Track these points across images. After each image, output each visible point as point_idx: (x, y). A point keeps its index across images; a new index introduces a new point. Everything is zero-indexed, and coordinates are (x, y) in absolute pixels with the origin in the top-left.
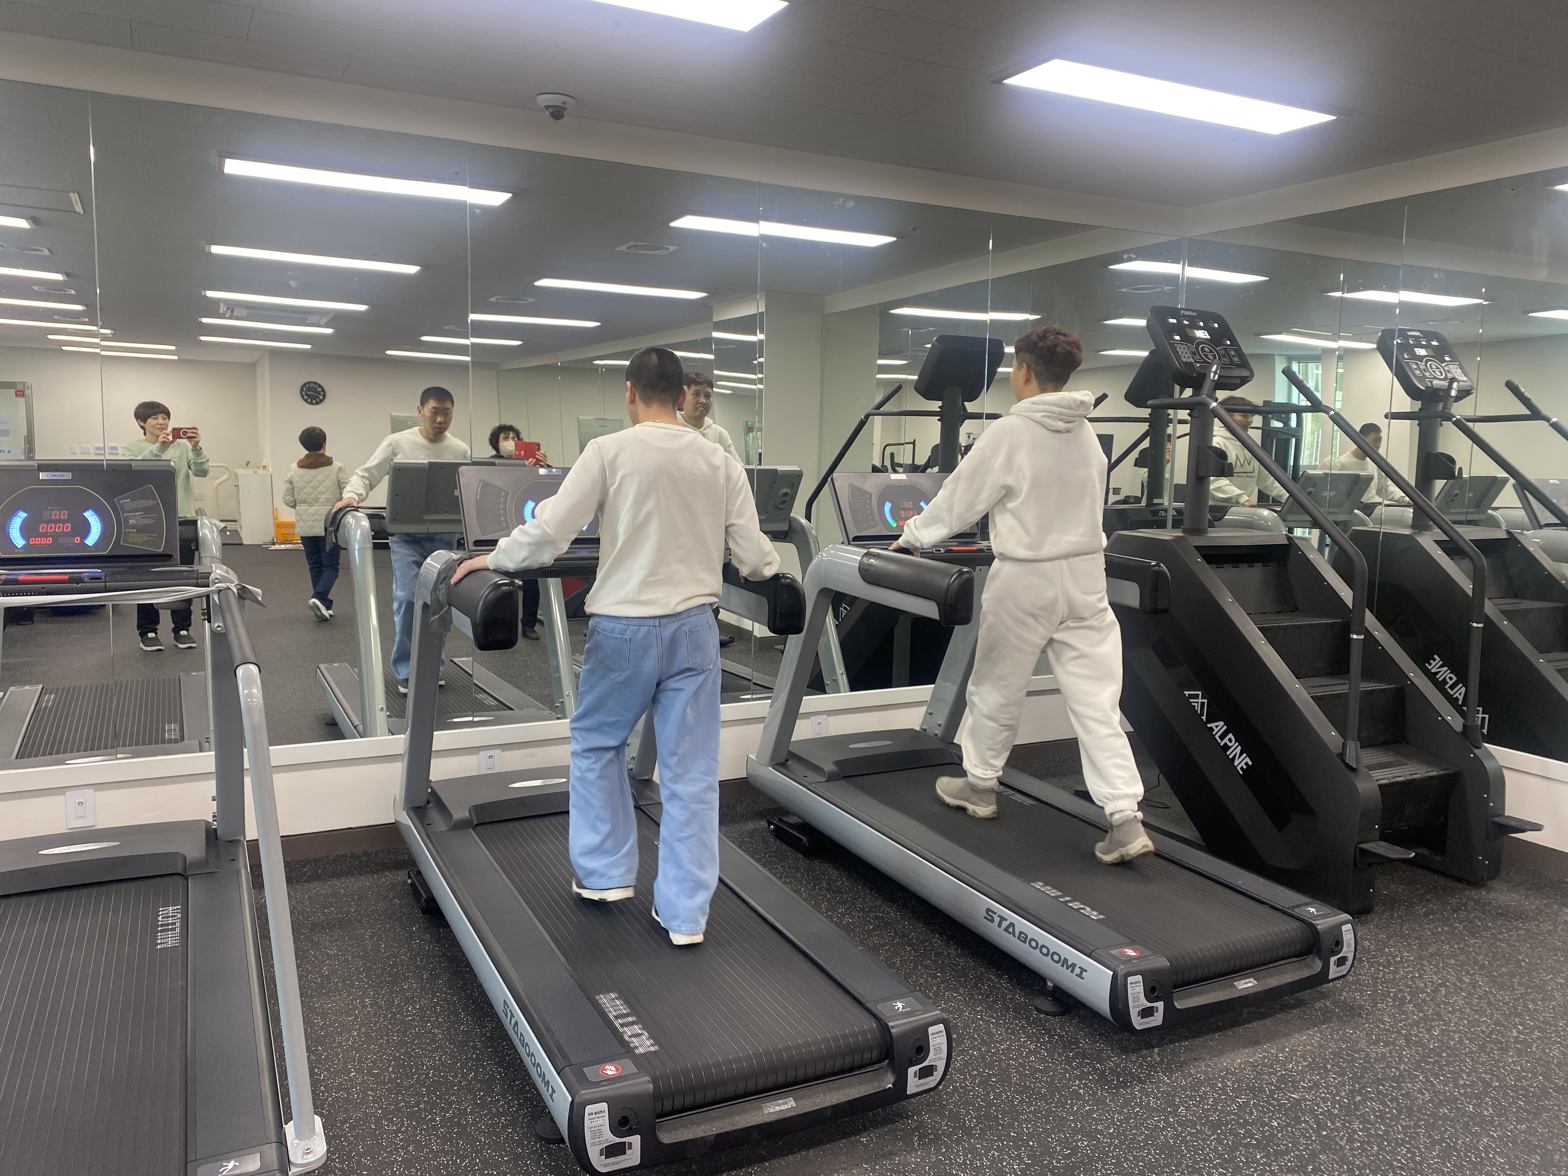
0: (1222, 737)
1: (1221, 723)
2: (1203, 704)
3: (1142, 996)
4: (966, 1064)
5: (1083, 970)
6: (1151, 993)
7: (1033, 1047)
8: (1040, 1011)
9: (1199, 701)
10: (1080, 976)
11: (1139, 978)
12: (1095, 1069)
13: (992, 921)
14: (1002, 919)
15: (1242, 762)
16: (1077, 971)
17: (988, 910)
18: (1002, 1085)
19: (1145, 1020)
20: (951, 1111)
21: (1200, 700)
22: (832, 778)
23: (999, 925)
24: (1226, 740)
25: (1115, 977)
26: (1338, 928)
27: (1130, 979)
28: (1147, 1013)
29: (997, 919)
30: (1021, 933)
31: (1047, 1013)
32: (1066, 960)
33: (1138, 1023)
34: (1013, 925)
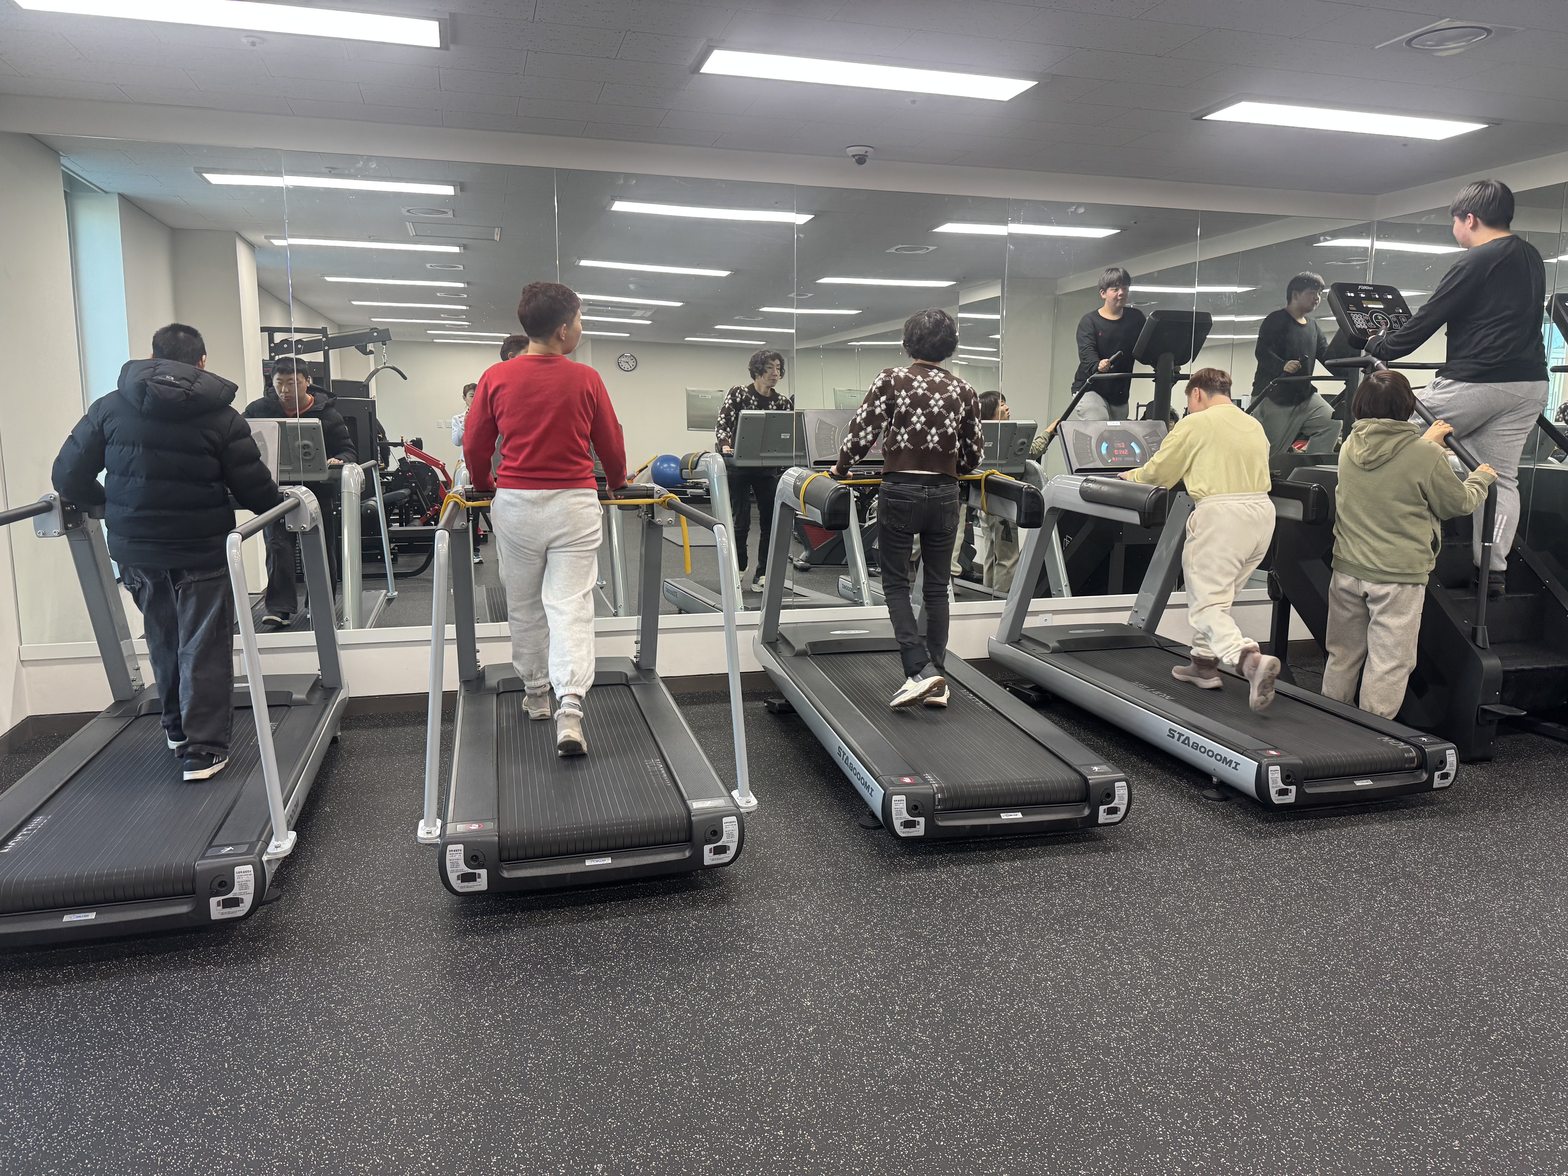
3: (1279, 780)
4: (1150, 821)
5: (1237, 764)
6: (1287, 778)
7: (1200, 816)
8: (1207, 798)
10: (1235, 768)
11: (1278, 768)
12: (1244, 830)
13: (1173, 737)
14: (1181, 735)
16: (1233, 765)
17: (1170, 730)
18: (1175, 832)
19: (1281, 797)
20: (1137, 841)
22: (1055, 651)
23: (1178, 740)
25: (1259, 767)
26: (1443, 752)
27: (1271, 768)
28: (1283, 792)
29: (1177, 736)
30: (1194, 743)
31: (1213, 799)
32: (1225, 758)
33: (1276, 799)
34: (1188, 738)
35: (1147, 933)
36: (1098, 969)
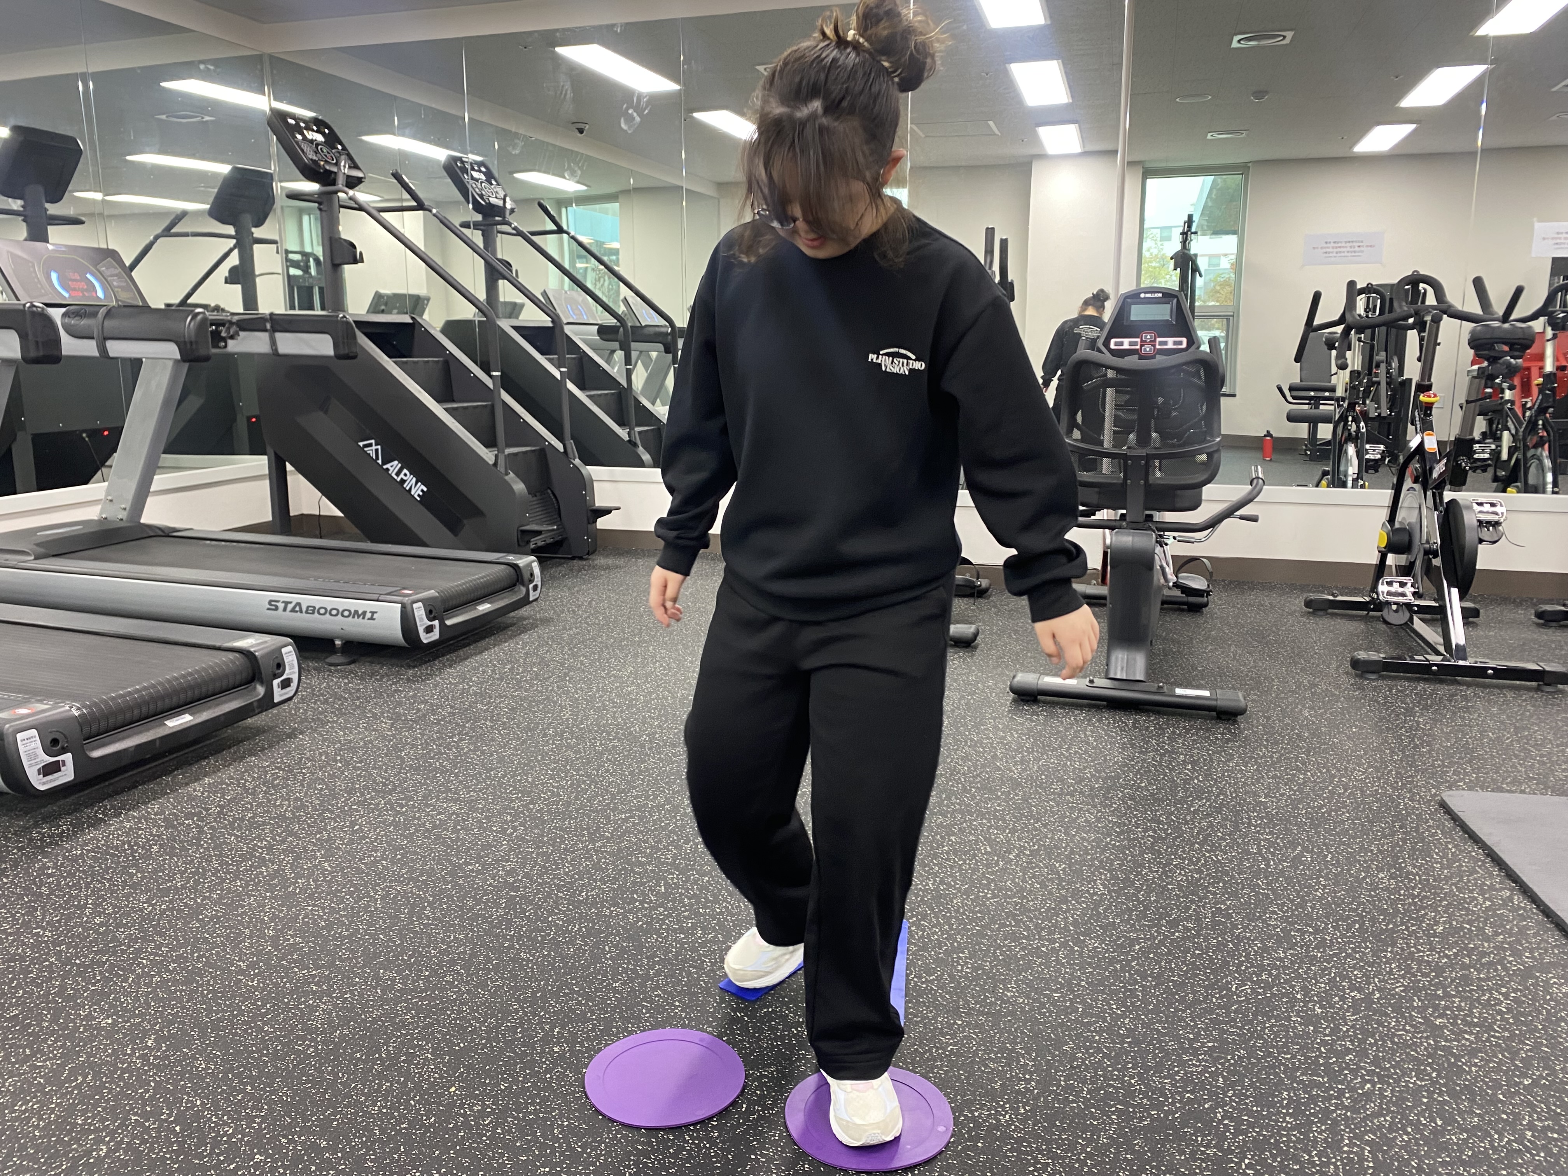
0: (398, 474)
1: (396, 462)
2: (377, 450)
3: (424, 616)
5: (373, 613)
6: (431, 614)
8: (335, 665)
9: (373, 449)
11: (420, 604)
12: (401, 678)
13: (276, 608)
14: (287, 603)
15: (418, 490)
16: (369, 615)
17: (272, 602)
19: (428, 635)
21: (374, 447)
22: (45, 555)
23: (285, 610)
24: (402, 476)
25: (402, 609)
26: (529, 565)
27: (414, 606)
28: (429, 630)
29: (281, 606)
30: (308, 606)
32: (356, 612)
33: (425, 638)
34: (299, 604)
35: (422, 785)
36: (417, 831)
